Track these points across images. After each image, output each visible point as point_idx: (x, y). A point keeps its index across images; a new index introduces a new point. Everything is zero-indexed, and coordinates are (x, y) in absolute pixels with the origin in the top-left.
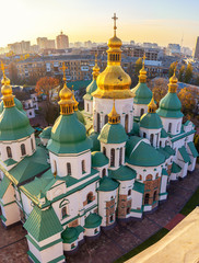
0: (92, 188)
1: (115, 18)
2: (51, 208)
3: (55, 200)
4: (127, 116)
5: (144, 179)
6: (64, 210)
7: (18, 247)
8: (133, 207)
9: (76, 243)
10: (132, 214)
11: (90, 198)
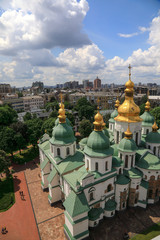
0: (111, 181)
1: (130, 68)
2: (83, 192)
3: (87, 187)
4: (137, 134)
5: (148, 179)
6: (92, 195)
7: (58, 221)
8: (140, 198)
9: (97, 221)
10: (139, 204)
11: (109, 188)
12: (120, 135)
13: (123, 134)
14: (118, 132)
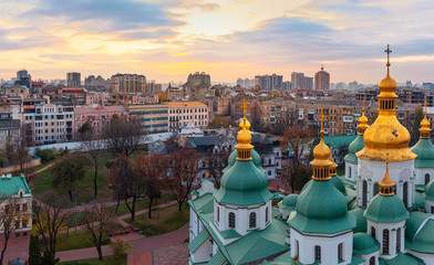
1: (388, 51)
4: (406, 185)
12: (370, 189)
13: (376, 185)
14: (365, 182)
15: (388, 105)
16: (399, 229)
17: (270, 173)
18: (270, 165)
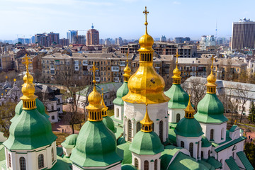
1: (146, 12)
12: (133, 126)
13: (139, 124)
14: (129, 121)
15: (147, 58)
16: (156, 160)
17: (53, 118)
18: (53, 111)
